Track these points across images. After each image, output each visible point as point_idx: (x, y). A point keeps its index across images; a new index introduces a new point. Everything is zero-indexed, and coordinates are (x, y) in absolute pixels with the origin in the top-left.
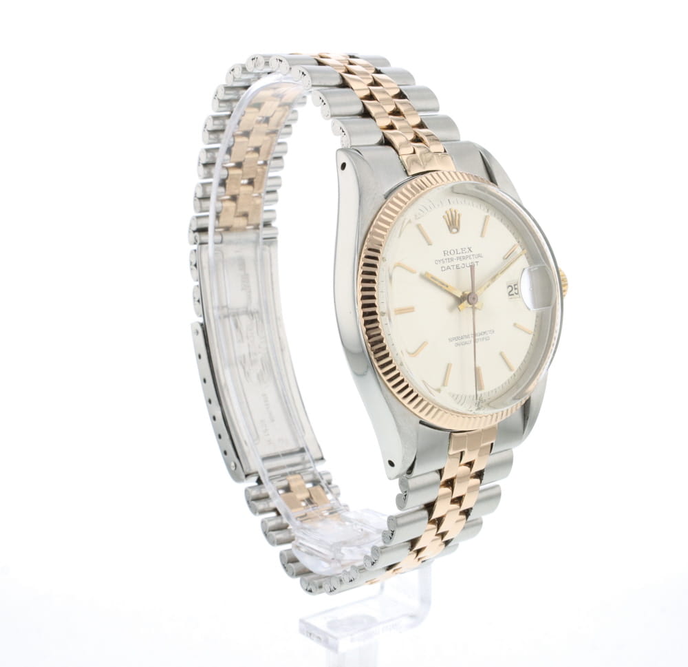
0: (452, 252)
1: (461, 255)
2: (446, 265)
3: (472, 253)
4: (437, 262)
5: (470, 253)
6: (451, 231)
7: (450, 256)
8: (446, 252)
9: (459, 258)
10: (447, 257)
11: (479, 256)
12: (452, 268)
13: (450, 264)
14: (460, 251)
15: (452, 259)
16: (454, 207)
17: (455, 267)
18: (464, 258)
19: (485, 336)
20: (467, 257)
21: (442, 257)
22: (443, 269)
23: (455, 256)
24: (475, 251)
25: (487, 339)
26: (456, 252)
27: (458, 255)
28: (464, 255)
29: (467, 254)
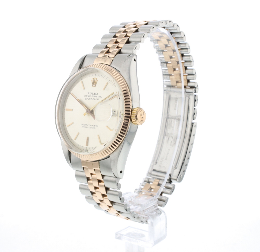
0: (91, 93)
1: (94, 95)
2: (87, 97)
3: (98, 95)
4: (85, 96)
5: (97, 95)
6: (93, 86)
7: (90, 95)
8: (89, 93)
9: (92, 96)
10: (88, 95)
11: (100, 97)
12: (89, 99)
13: (89, 98)
14: (94, 94)
15: (90, 96)
16: (96, 77)
17: (90, 99)
18: (94, 96)
19: (94, 127)
20: (96, 96)
21: (87, 94)
22: (86, 99)
23: (91, 95)
24: (99, 95)
25: (94, 128)
26: (92, 94)
27: (93, 95)
28: (95, 95)
29: (96, 95)
